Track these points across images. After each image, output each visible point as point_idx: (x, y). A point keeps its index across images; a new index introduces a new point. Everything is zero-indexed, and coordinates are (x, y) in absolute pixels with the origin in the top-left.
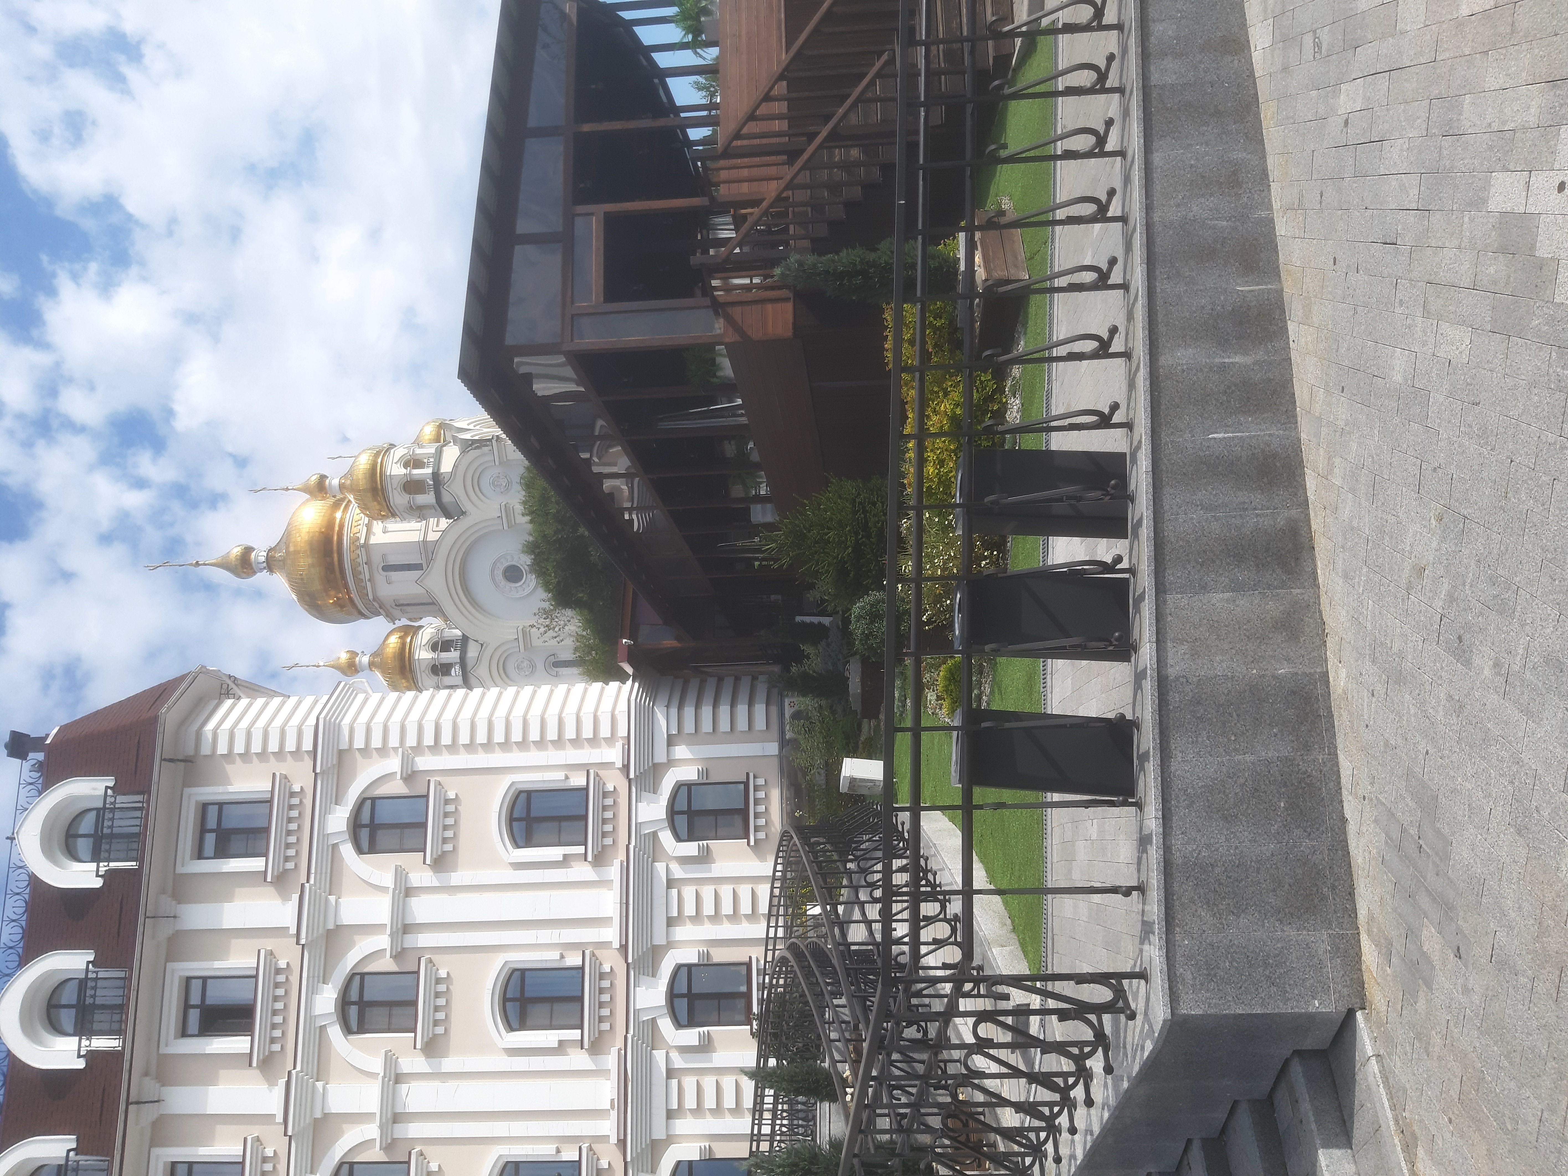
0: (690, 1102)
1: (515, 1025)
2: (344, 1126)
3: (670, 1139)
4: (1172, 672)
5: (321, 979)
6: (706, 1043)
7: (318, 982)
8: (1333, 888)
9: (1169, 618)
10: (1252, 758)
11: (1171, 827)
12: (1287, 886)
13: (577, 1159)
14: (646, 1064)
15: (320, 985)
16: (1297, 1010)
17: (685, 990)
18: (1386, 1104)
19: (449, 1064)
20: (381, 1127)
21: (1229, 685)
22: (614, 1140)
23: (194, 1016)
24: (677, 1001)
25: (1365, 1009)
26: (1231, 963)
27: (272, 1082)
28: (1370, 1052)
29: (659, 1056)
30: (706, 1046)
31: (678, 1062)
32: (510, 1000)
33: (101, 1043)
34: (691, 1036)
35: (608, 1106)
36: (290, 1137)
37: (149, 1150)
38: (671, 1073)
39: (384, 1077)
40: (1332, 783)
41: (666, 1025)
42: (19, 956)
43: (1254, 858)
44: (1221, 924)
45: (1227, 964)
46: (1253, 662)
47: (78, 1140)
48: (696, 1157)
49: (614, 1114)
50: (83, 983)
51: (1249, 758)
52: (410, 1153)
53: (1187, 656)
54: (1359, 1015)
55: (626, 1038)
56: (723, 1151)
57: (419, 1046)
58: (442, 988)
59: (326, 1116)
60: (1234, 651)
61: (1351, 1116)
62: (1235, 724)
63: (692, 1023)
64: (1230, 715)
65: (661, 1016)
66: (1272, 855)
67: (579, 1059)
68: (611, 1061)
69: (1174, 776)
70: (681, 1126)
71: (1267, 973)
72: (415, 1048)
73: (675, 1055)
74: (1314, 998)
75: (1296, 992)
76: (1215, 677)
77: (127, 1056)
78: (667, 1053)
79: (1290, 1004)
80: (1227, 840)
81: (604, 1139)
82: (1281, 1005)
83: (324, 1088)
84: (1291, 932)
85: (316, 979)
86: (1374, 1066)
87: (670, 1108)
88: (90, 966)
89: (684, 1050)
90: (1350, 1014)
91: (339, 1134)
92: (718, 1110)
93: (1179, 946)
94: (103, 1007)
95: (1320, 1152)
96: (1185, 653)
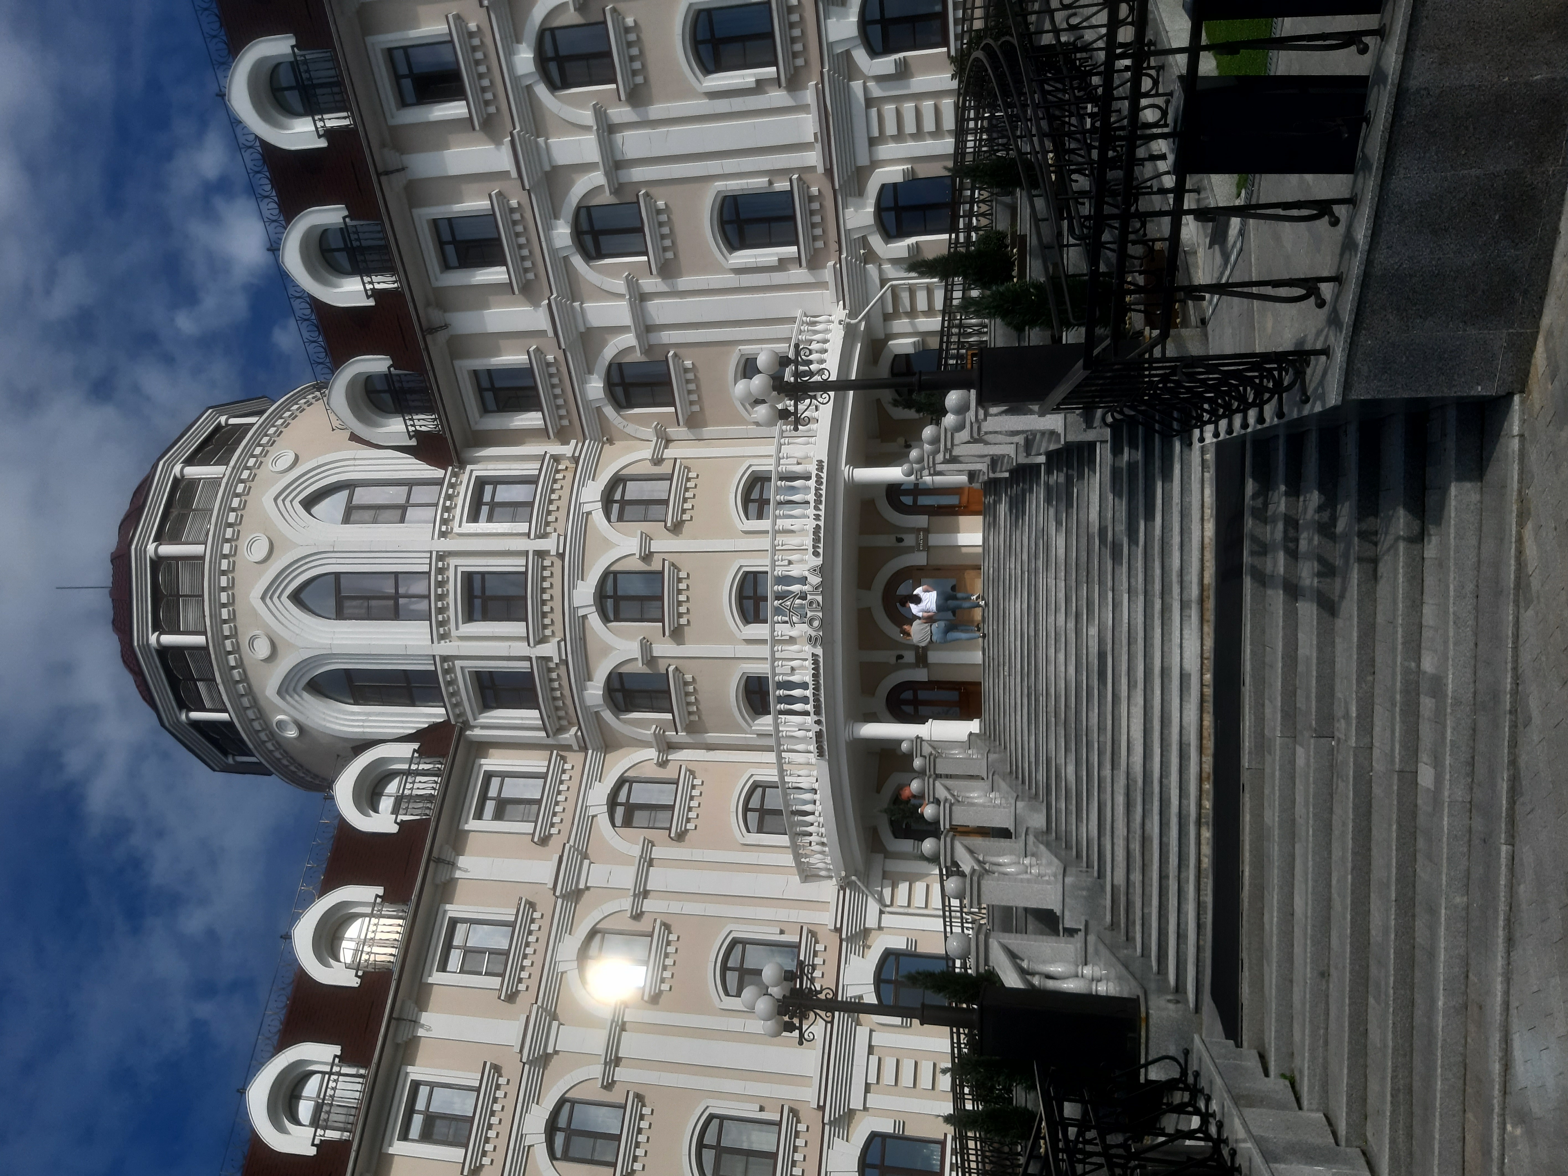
0: (891, 128)
1: (711, 66)
2: (574, 176)
3: (875, 164)
4: (1413, 84)
5: (514, 38)
6: (903, 69)
7: (512, 42)
8: (1525, 292)
9: (1425, 22)
10: (1478, 171)
11: (1378, 243)
12: (1480, 293)
13: (789, 189)
14: (843, 95)
15: (515, 45)
16: (1459, 394)
17: (877, 16)
18: (1516, 477)
19: (656, 110)
20: (607, 174)
21: (1474, 96)
22: (820, 169)
23: (407, 83)
24: (870, 28)
25: (1524, 392)
26: (1407, 358)
27: (498, 142)
28: (1516, 430)
29: (857, 86)
30: (903, 72)
31: (876, 91)
32: (703, 42)
33: (335, 121)
34: (886, 64)
35: (812, 139)
36: (528, 190)
37: (411, 213)
38: (869, 102)
39: (598, 130)
40: (1555, 195)
41: (860, 56)
42: (225, 43)
43: (1454, 268)
44: (1407, 326)
45: (1404, 359)
46: (1507, 68)
47: (348, 208)
48: (899, 179)
49: (818, 146)
50: (294, 65)
51: (1474, 172)
52: (637, 196)
53: (1434, 65)
54: (1517, 398)
55: (822, 73)
56: (925, 171)
57: (623, 97)
58: (632, 37)
59: (555, 169)
60: (1489, 57)
61: (1489, 459)
62: (1470, 138)
63: (887, 50)
64: (1467, 128)
65: (855, 47)
66: (1473, 265)
67: (778, 97)
68: (809, 96)
69: (1393, 193)
70: (885, 151)
71: (1440, 365)
72: (620, 100)
73: (871, 84)
74: (1478, 384)
75: (1463, 380)
76: (1460, 88)
77: (360, 129)
78: (864, 83)
79: (1454, 389)
80: (1431, 252)
81: (813, 168)
82: (1446, 390)
83: (546, 143)
84: (1472, 331)
85: (509, 39)
86: (1515, 444)
87: (872, 135)
88: (296, 50)
89: (881, 79)
90: (1510, 396)
91: (570, 184)
92: (919, 134)
93: (1362, 346)
94: (322, 85)
95: (1453, 484)
96: (1432, 62)
